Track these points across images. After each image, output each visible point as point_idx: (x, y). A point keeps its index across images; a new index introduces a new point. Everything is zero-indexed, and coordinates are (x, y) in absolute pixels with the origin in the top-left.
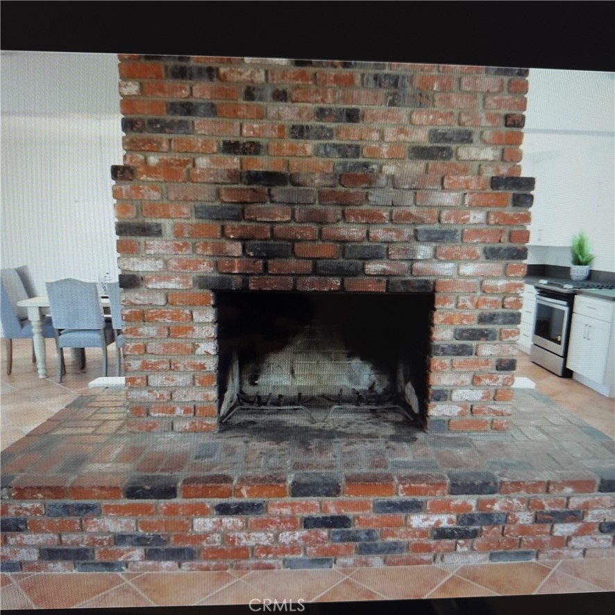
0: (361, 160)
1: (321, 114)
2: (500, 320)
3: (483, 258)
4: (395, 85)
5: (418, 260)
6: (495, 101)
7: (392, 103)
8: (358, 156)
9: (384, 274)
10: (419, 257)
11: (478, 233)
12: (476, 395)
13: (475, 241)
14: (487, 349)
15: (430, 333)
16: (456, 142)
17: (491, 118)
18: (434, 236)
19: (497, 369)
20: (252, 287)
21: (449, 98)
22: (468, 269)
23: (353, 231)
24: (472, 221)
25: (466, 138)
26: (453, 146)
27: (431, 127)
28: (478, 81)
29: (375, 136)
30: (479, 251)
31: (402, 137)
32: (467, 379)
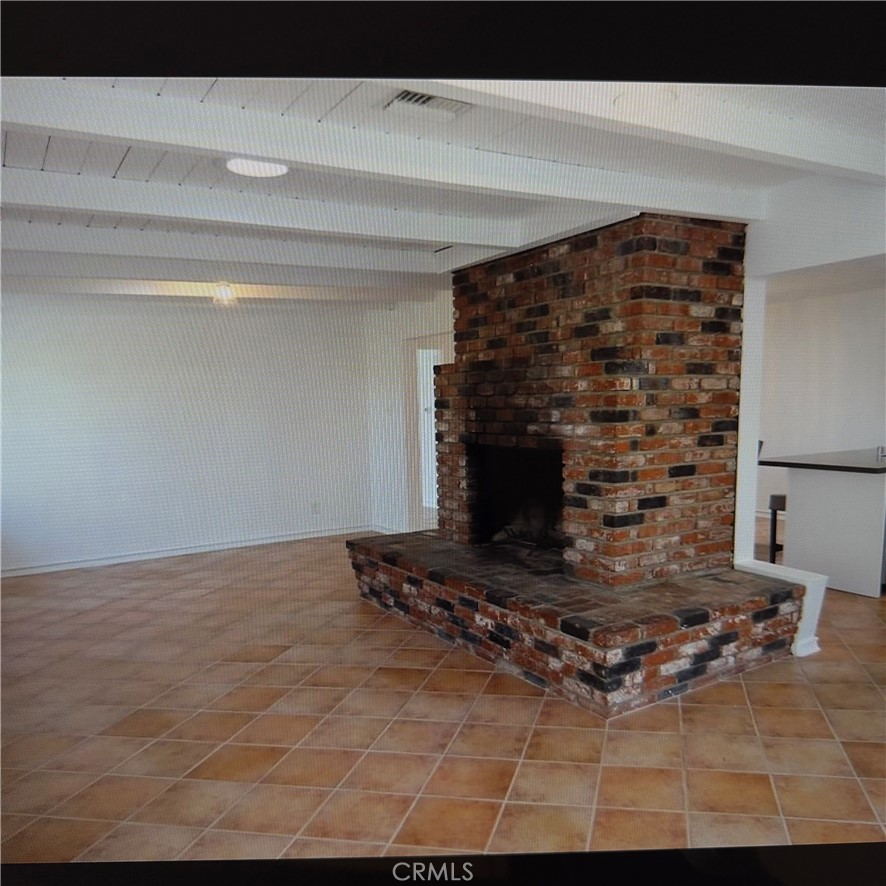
0: (548, 343)
1: (529, 312)
2: (601, 478)
3: (590, 421)
4: (564, 282)
5: (553, 423)
6: (622, 279)
7: (563, 297)
8: (547, 340)
9: (536, 434)
10: (553, 420)
11: (584, 398)
12: (590, 546)
13: (584, 406)
14: (595, 504)
15: (561, 485)
16: (599, 320)
17: (619, 294)
18: (560, 402)
19: (605, 525)
20: (480, 442)
21: (593, 284)
22: (581, 430)
23: (520, 401)
24: (580, 389)
25: (605, 315)
26: (599, 323)
27: (585, 310)
28: (610, 265)
29: (554, 323)
30: (586, 415)
31: (569, 321)
32: (584, 529)
